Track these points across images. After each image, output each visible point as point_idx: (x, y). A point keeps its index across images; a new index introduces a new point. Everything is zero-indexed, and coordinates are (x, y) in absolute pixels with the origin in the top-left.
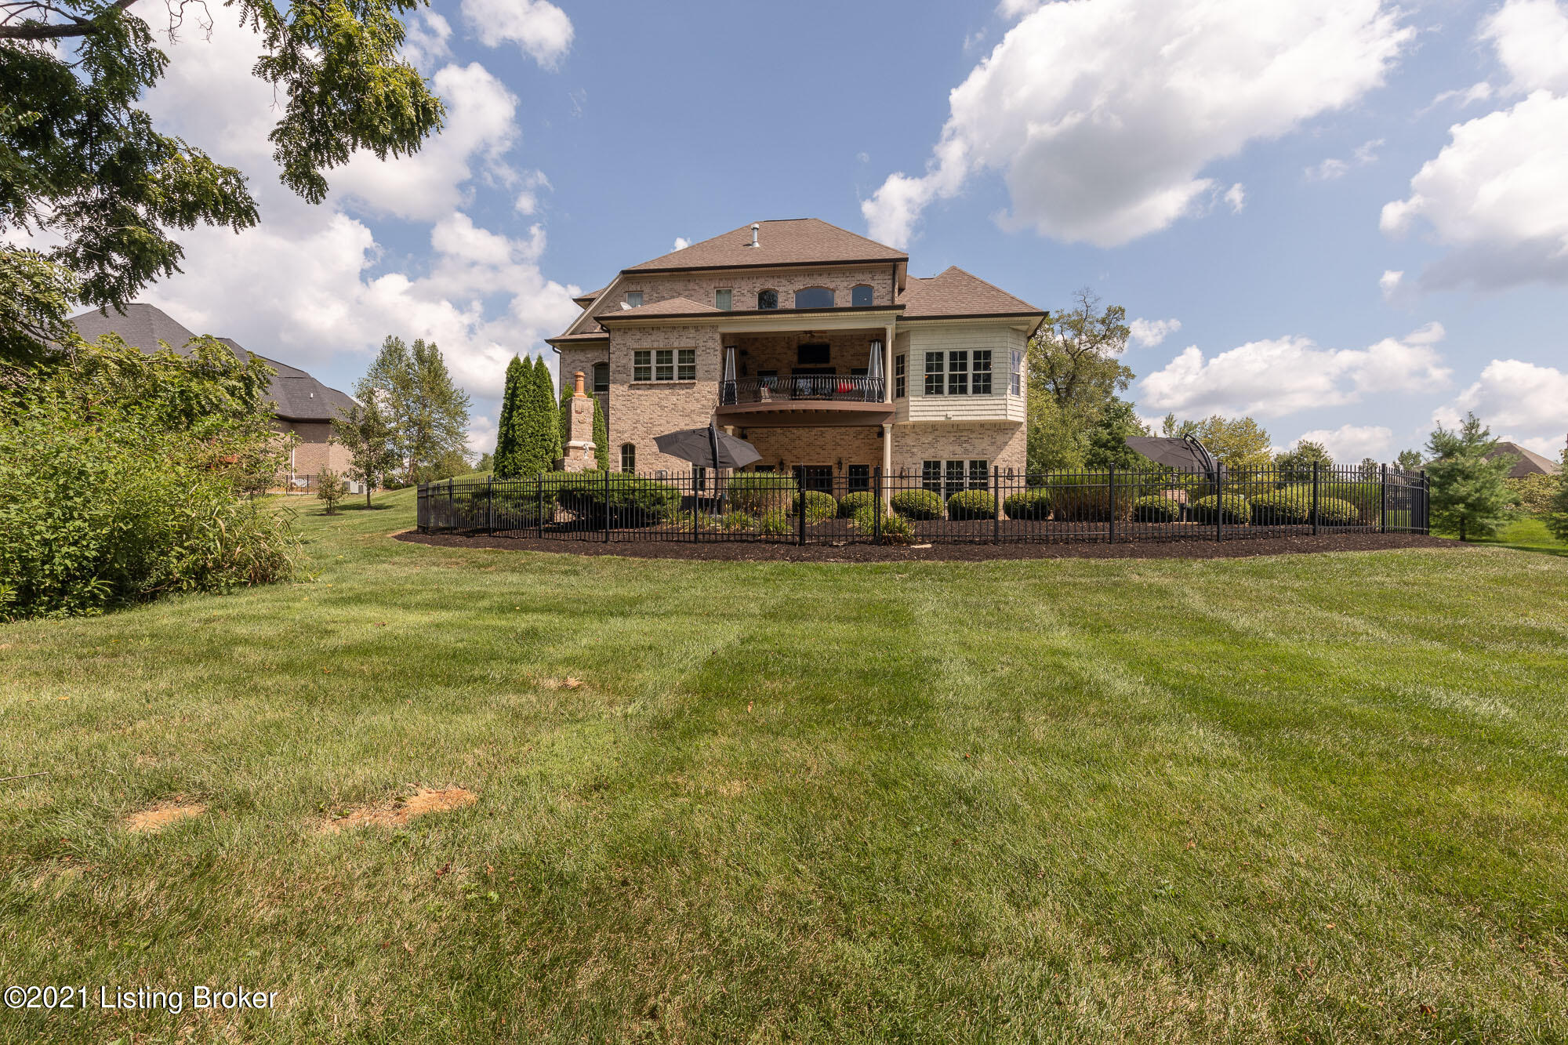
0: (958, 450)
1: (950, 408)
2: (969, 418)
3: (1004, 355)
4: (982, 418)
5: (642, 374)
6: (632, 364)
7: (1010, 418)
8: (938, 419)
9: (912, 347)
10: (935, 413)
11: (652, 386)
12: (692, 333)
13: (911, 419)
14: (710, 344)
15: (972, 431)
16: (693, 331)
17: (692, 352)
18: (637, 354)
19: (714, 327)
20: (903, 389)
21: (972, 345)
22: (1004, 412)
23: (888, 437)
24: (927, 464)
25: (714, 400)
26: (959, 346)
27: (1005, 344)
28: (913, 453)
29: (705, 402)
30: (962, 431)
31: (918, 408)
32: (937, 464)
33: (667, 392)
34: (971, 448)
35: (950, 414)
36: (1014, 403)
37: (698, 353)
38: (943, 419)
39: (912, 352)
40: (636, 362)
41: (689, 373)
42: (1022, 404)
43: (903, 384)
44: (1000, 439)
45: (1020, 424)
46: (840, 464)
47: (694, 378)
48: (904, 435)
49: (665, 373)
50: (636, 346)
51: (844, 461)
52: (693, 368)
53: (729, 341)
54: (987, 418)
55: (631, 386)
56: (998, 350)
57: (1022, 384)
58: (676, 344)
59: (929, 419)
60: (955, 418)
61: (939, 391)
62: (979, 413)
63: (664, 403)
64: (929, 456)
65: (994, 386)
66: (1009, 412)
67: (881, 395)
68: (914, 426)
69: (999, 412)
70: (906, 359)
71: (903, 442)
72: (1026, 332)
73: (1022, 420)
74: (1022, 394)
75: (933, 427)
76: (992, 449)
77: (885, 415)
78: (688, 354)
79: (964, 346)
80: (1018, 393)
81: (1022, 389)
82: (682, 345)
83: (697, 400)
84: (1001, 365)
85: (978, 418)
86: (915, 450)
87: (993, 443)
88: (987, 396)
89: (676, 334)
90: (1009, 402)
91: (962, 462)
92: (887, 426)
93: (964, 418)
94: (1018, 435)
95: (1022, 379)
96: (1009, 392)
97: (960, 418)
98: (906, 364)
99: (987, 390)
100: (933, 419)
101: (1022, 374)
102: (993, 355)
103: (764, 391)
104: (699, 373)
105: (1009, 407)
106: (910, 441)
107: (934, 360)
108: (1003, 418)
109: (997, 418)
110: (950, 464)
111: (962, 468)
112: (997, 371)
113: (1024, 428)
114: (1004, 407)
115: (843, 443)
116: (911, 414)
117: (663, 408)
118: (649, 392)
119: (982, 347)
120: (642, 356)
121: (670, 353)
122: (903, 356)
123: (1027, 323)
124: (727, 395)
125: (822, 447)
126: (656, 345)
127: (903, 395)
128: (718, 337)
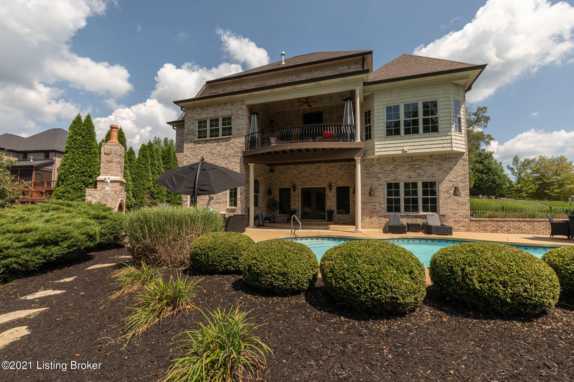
0: (413, 174)
1: (406, 144)
2: (421, 151)
3: (448, 103)
4: (432, 150)
5: (202, 135)
6: (197, 128)
7: (455, 149)
8: (397, 152)
9: (375, 104)
10: (394, 149)
11: (207, 141)
12: (229, 106)
13: (376, 154)
14: (240, 112)
15: (423, 161)
16: (230, 105)
17: (230, 118)
18: (200, 122)
19: (242, 101)
20: (370, 134)
21: (422, 98)
22: (449, 145)
23: (359, 167)
24: (389, 186)
25: (242, 147)
26: (411, 100)
27: (448, 95)
28: (379, 178)
29: (236, 149)
30: (415, 161)
31: (381, 146)
32: (397, 185)
33: (215, 144)
34: (423, 173)
35: (406, 149)
36: (458, 138)
37: (233, 118)
38: (400, 152)
39: (375, 108)
40: (199, 127)
41: (228, 132)
42: (464, 139)
43: (370, 130)
44: (446, 165)
45: (463, 153)
46: (330, 186)
47: (231, 134)
48: (372, 166)
49: (214, 133)
50: (199, 118)
51: (333, 185)
52: (230, 129)
53: (252, 110)
54: (436, 150)
55: (195, 142)
56: (443, 99)
57: (463, 124)
58: (220, 114)
59: (389, 153)
60: (410, 152)
61: (397, 132)
62: (429, 146)
63: (213, 151)
64: (391, 179)
65: (441, 125)
66: (454, 145)
67: (353, 137)
68: (379, 159)
69: (445, 145)
70: (372, 113)
71: (371, 170)
72: (464, 86)
73: (464, 151)
74: (463, 132)
75: (393, 159)
76: (440, 173)
77: (356, 150)
78: (227, 120)
79: (415, 99)
80: (460, 131)
81: (463, 128)
82: (224, 114)
83: (232, 148)
84: (446, 111)
85: (428, 150)
86: (380, 176)
87: (440, 169)
88: (435, 134)
89: (220, 108)
90: (453, 137)
91: (416, 183)
92: (358, 159)
93: (418, 151)
94: (461, 162)
95: (463, 120)
96: (453, 129)
97: (414, 151)
98: (372, 116)
99: (435, 129)
100: (393, 153)
101: (462, 117)
102: (439, 104)
103: (273, 140)
104: (234, 131)
105: (454, 141)
106: (376, 169)
107: (392, 111)
108: (450, 149)
109: (444, 149)
110: (406, 185)
111: (416, 187)
112: (442, 115)
113: (466, 157)
114: (449, 141)
115: (331, 172)
116: (377, 150)
117: (212, 154)
118: (205, 145)
119: (429, 98)
120: (202, 123)
121: (217, 120)
122: (369, 111)
123: (466, 77)
124: (251, 143)
125: (319, 176)
126: (209, 116)
127: (370, 138)
128: (244, 107)
